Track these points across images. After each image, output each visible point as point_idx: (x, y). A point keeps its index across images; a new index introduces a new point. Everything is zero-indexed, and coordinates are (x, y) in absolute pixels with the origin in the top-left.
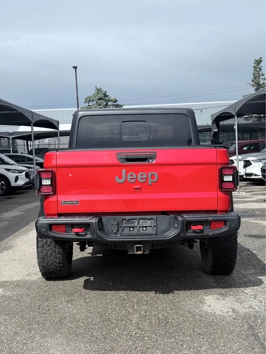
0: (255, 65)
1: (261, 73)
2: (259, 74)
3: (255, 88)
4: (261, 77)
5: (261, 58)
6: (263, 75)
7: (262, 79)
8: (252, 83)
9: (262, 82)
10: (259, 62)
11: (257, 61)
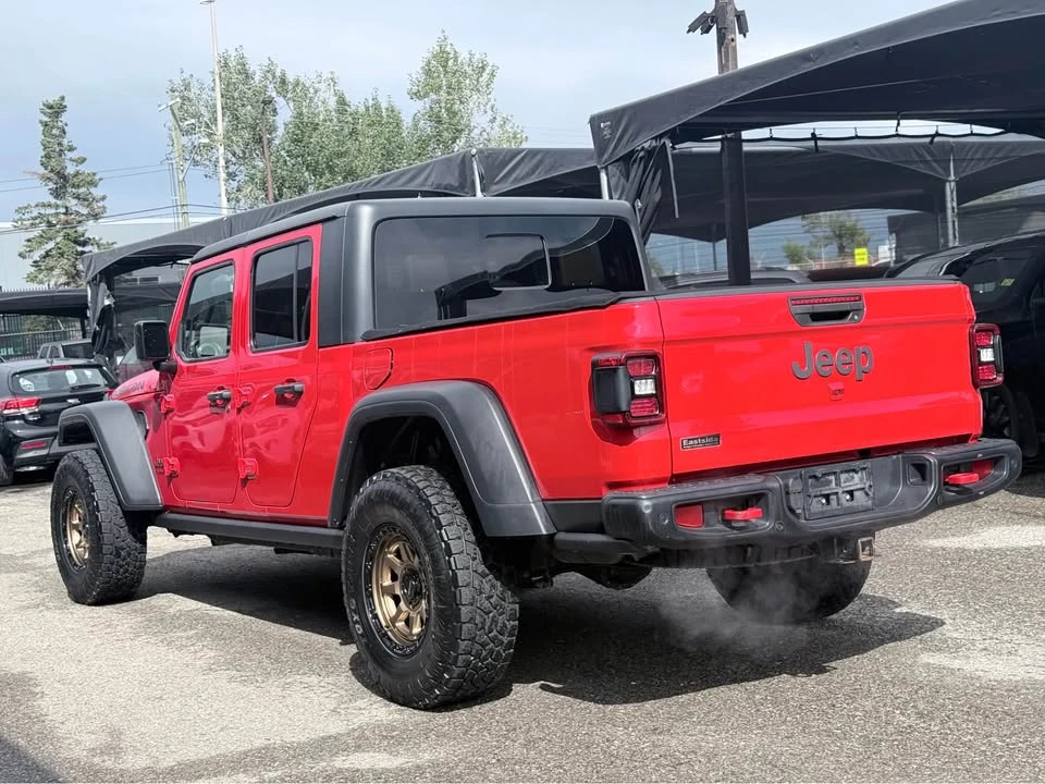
0: (46, 119)
1: (65, 142)
2: (60, 144)
3: (51, 185)
4: (69, 155)
5: (63, 98)
6: (71, 149)
7: (71, 160)
8: (42, 170)
9: (71, 169)
10: (56, 110)
11: (51, 107)
